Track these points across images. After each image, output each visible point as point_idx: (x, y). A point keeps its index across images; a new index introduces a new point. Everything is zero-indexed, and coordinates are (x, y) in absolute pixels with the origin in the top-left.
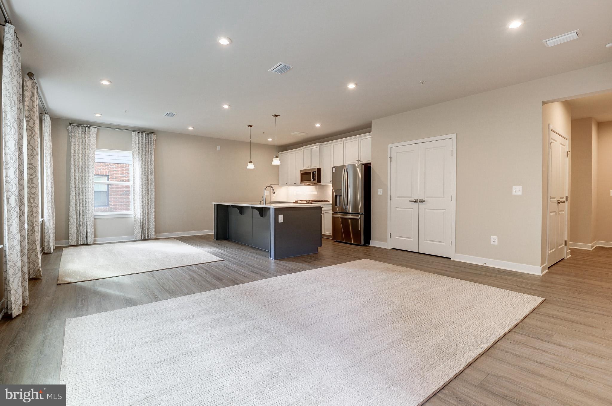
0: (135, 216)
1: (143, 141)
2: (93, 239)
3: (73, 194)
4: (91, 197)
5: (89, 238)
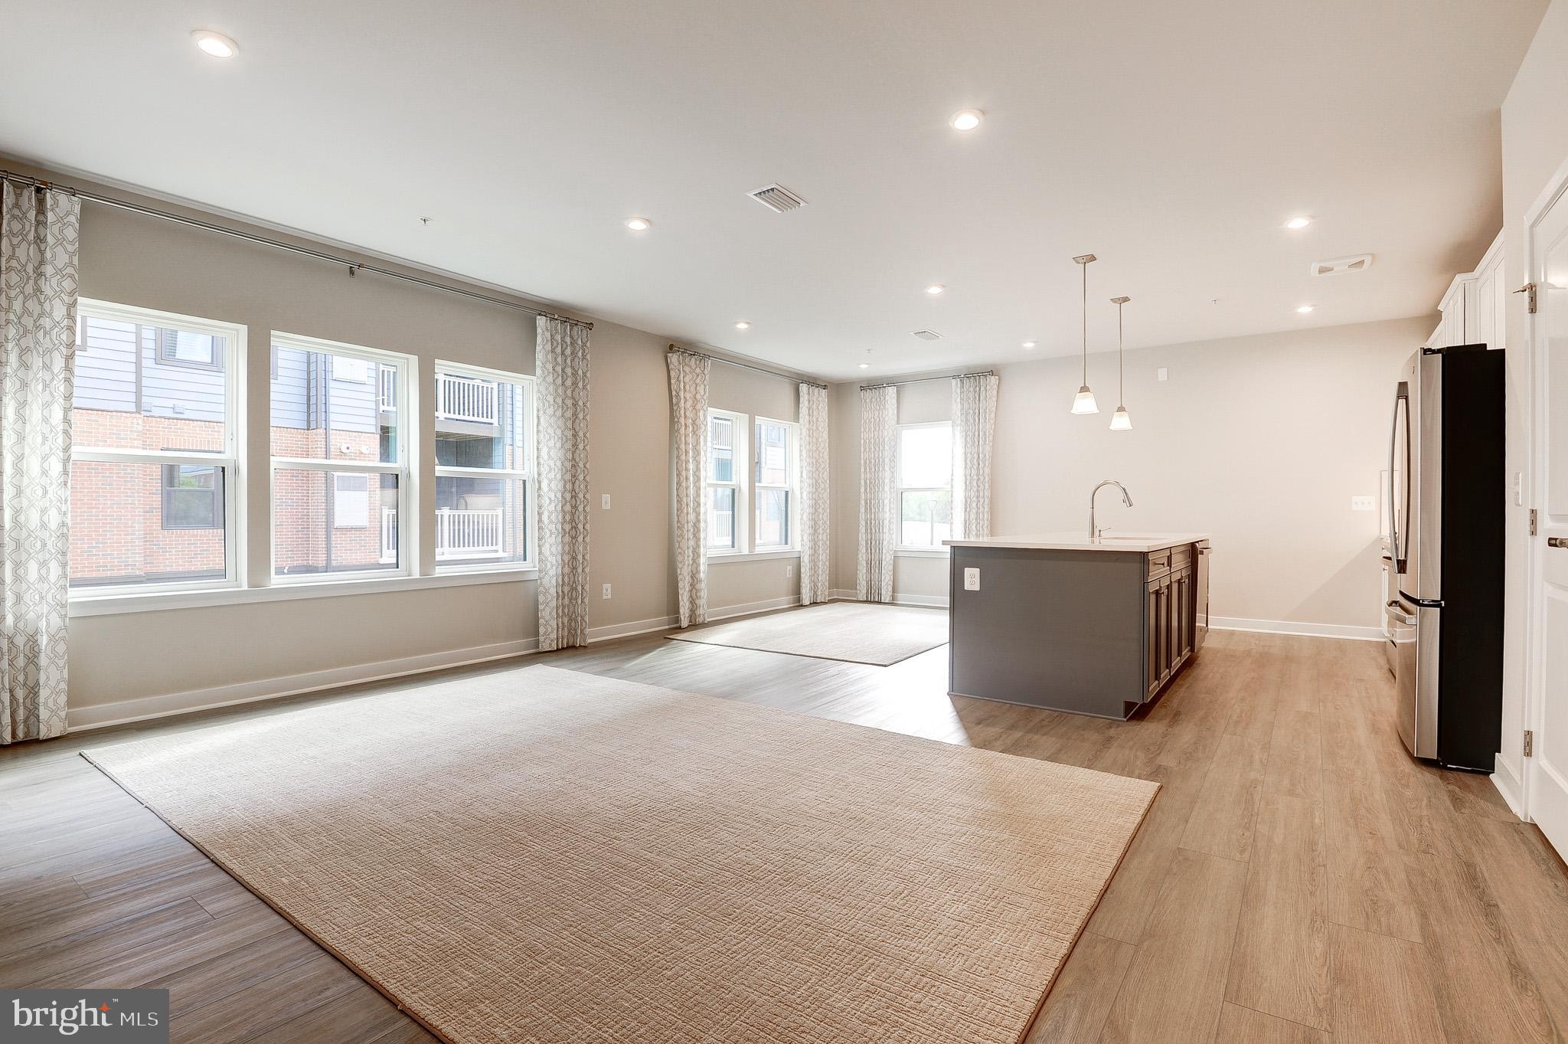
1: (971, 395)
2: (890, 593)
3: (863, 510)
4: (887, 516)
5: (883, 592)
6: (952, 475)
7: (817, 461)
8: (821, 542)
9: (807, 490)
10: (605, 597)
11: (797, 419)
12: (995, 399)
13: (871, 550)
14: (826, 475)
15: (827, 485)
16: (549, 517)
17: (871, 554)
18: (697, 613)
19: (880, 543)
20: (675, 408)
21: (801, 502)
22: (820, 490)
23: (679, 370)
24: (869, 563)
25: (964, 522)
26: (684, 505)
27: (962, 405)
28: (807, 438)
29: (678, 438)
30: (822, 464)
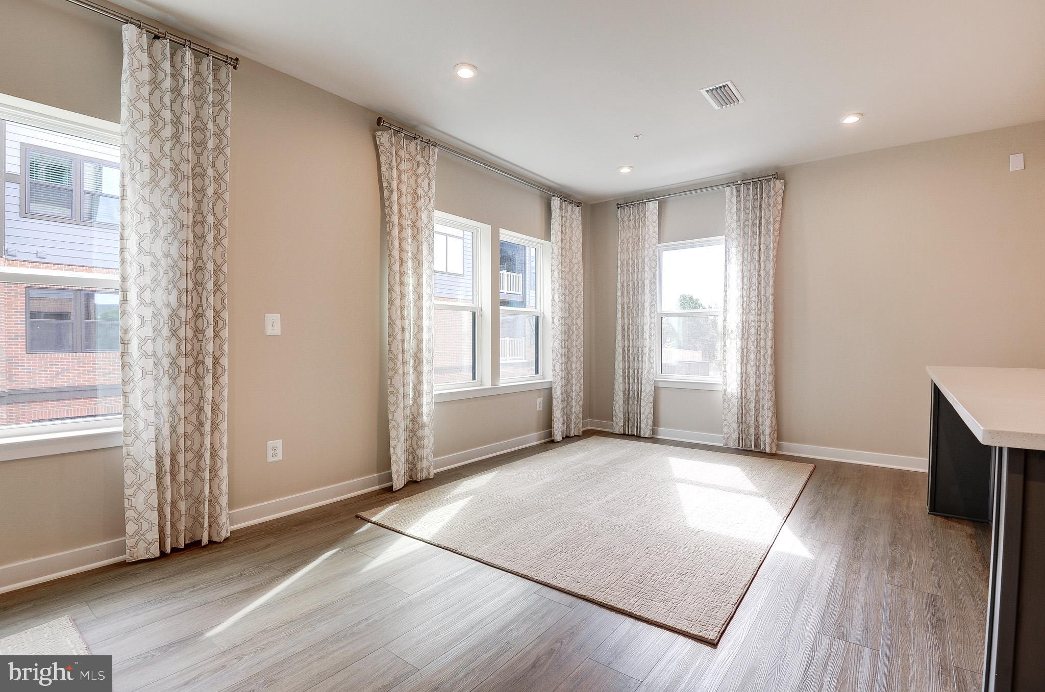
0: (725, 391)
1: (750, 204)
2: (650, 428)
3: (619, 337)
4: (647, 343)
5: (643, 426)
6: (726, 296)
7: (570, 283)
8: (574, 372)
9: (558, 315)
10: (271, 459)
11: (548, 236)
12: (780, 207)
13: (629, 379)
14: (580, 300)
15: (581, 310)
16: (140, 348)
17: (629, 384)
18: (419, 466)
19: (638, 371)
20: (387, 203)
21: (553, 328)
22: (573, 315)
23: (391, 154)
24: (627, 393)
25: (740, 350)
26: (398, 329)
27: (738, 216)
28: (560, 257)
29: (390, 243)
30: (576, 288)
